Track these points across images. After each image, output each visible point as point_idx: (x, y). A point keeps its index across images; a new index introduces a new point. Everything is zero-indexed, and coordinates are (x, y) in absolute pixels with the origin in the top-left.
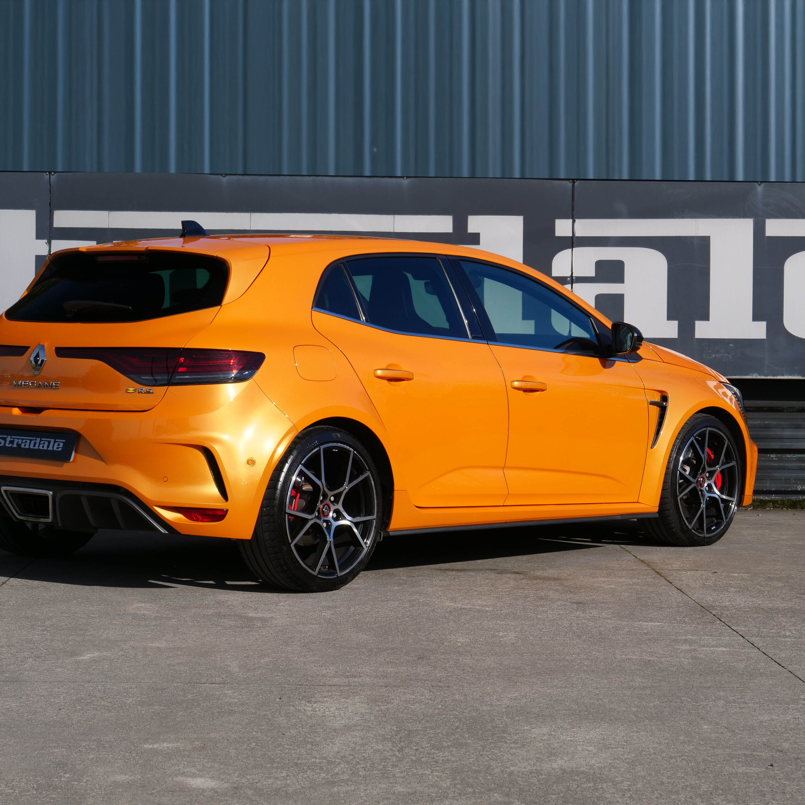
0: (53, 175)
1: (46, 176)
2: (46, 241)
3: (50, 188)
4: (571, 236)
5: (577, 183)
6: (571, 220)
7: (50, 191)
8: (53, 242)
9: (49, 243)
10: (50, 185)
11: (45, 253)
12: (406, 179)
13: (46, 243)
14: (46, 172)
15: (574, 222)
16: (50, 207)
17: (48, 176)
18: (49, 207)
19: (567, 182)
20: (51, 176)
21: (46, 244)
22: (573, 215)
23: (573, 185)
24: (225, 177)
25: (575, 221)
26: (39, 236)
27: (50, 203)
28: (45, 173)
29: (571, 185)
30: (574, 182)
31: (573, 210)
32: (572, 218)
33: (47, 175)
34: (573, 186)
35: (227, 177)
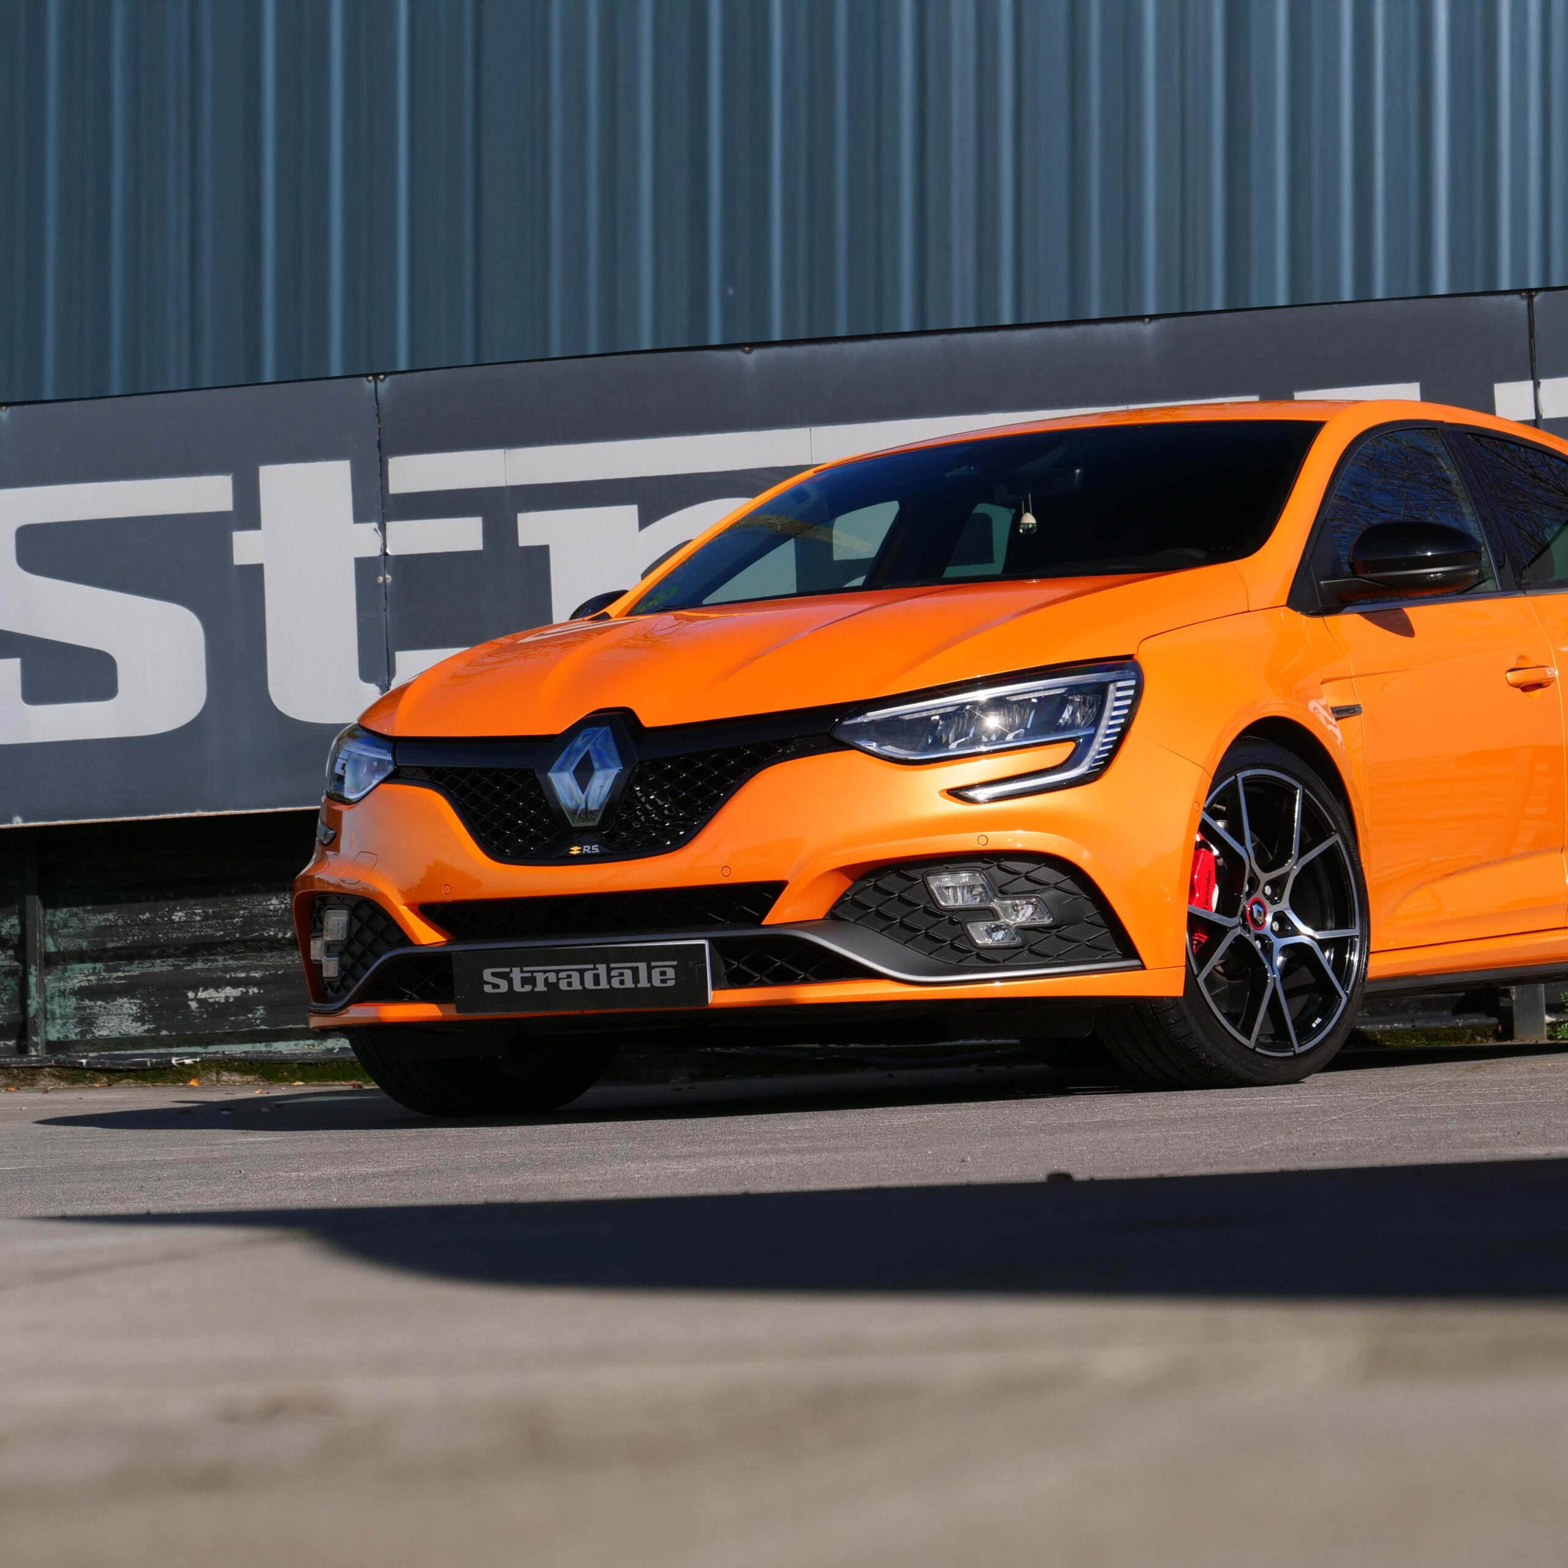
0: (382, 381)
1: (368, 384)
2: (375, 525)
3: (378, 409)
4: (1533, 417)
5: (1537, 299)
6: (1530, 384)
7: (378, 415)
8: (390, 525)
9: (383, 529)
10: (377, 404)
11: (376, 552)
12: (1150, 322)
13: (375, 530)
14: (367, 375)
15: (1537, 386)
16: (380, 451)
17: (372, 385)
18: (377, 450)
19: (1516, 298)
20: (379, 383)
21: (376, 534)
22: (1534, 372)
23: (1528, 304)
24: (749, 352)
25: (1539, 383)
26: (360, 516)
27: (379, 442)
28: (364, 379)
29: (1525, 303)
30: (1531, 298)
31: (1532, 359)
32: (1533, 378)
33: (369, 381)
34: (1530, 306)
35: (757, 353)
